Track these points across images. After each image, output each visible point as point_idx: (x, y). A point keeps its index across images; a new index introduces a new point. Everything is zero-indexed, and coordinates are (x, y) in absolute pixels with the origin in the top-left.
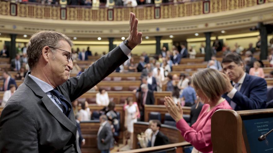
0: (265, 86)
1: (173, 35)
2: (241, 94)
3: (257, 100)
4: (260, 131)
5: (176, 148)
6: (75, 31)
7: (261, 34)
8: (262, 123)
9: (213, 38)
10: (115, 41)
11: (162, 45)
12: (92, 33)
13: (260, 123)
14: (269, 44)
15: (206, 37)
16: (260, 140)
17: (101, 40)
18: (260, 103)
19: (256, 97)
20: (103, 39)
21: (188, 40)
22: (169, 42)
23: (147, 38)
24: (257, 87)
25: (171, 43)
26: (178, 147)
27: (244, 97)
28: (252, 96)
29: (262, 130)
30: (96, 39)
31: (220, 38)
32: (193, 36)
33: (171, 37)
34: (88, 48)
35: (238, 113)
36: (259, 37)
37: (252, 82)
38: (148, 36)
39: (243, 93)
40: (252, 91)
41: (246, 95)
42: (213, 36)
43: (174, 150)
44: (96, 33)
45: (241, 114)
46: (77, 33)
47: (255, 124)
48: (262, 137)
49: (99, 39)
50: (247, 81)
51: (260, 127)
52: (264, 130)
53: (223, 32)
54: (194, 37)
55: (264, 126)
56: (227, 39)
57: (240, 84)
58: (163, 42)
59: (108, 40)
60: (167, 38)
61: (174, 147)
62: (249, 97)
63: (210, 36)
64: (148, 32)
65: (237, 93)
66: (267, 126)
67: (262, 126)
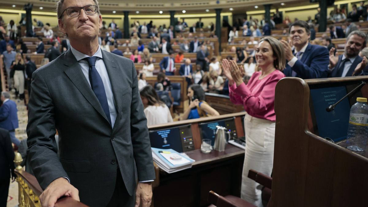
0: (327, 56)
1: (233, 8)
2: (301, 63)
3: (317, 69)
4: (327, 101)
5: (235, 118)
6: (137, 5)
7: (320, 7)
8: (329, 92)
9: (273, 11)
10: (176, 14)
11: (222, 18)
12: (153, 7)
13: (327, 92)
14: (328, 16)
15: (266, 9)
16: (329, 110)
17: (163, 13)
18: (320, 72)
19: (316, 66)
20: (165, 13)
21: (248, 13)
22: (229, 14)
23: (207, 11)
24: (318, 56)
25: (231, 16)
26: (237, 117)
27: (305, 65)
28: (312, 65)
29: (329, 100)
30: (157, 13)
31: (280, 10)
32: (252, 9)
33: (231, 9)
34: (151, 22)
35: (305, 81)
36: (319, 9)
37: (313, 51)
38: (207, 9)
39: (304, 63)
40: (313, 61)
41: (306, 64)
42: (273, 9)
43: (233, 120)
44: (157, 7)
45: (308, 83)
46: (139, 7)
47: (322, 93)
48: (330, 107)
49: (161, 12)
50: (309, 50)
51: (327, 96)
52: (331, 100)
53: (283, 4)
54: (254, 9)
55: (331, 96)
56: (286, 12)
57: (302, 53)
58: (222, 15)
59: (169, 13)
60: (227, 10)
61: (232, 117)
62: (309, 66)
63: (270, 9)
64: (208, 5)
65: (297, 62)
66: (335, 95)
67: (329, 96)
